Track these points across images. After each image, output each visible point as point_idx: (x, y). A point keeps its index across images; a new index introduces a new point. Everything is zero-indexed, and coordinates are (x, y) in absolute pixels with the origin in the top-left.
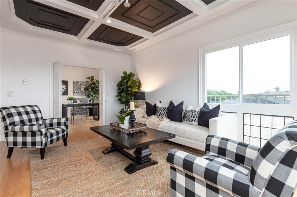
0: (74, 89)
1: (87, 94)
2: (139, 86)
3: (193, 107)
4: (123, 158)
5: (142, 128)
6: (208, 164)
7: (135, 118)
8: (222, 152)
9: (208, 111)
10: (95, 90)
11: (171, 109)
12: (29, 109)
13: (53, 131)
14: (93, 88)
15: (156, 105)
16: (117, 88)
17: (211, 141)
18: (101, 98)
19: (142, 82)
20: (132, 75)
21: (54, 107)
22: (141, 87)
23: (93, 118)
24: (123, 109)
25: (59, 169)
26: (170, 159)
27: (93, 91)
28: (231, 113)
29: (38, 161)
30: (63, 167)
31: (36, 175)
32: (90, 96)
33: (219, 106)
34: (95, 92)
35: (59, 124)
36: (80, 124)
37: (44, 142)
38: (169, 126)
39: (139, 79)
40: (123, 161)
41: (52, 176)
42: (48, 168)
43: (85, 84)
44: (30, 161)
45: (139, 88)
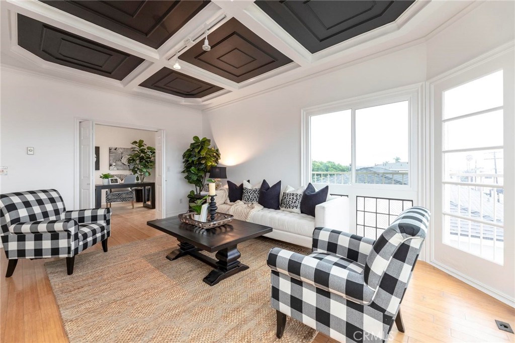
0: (110, 160)
1: (132, 167)
2: (217, 156)
3: (294, 189)
4: (199, 264)
5: (226, 220)
6: (318, 264)
7: (216, 207)
8: (332, 248)
9: (314, 195)
10: (146, 161)
11: (264, 191)
12: (43, 196)
13: (86, 230)
14: (141, 159)
15: (242, 185)
16: (184, 160)
17: (319, 234)
18: (159, 175)
19: (221, 151)
20: (207, 142)
21: (82, 190)
22: (220, 159)
23: (142, 206)
24: (192, 192)
25: (102, 288)
26: (272, 261)
27: (142, 163)
28: (341, 195)
29: (63, 278)
30: (107, 284)
31: (65, 299)
32: (138, 172)
33: (327, 187)
34: (145, 164)
35: (94, 218)
36: (123, 216)
37: (73, 248)
38: (262, 216)
39: (217, 147)
40: (199, 269)
41: (93, 298)
42: (82, 287)
43: (129, 153)
44: (50, 278)
45: (216, 161)
